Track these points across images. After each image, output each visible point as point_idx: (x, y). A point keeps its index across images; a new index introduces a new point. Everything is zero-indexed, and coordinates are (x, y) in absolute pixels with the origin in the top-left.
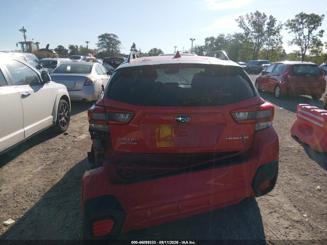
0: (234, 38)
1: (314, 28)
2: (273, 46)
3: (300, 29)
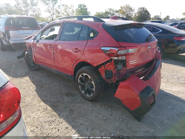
0: (5, 6)
1: (55, 4)
2: (36, 13)
3: (48, 4)
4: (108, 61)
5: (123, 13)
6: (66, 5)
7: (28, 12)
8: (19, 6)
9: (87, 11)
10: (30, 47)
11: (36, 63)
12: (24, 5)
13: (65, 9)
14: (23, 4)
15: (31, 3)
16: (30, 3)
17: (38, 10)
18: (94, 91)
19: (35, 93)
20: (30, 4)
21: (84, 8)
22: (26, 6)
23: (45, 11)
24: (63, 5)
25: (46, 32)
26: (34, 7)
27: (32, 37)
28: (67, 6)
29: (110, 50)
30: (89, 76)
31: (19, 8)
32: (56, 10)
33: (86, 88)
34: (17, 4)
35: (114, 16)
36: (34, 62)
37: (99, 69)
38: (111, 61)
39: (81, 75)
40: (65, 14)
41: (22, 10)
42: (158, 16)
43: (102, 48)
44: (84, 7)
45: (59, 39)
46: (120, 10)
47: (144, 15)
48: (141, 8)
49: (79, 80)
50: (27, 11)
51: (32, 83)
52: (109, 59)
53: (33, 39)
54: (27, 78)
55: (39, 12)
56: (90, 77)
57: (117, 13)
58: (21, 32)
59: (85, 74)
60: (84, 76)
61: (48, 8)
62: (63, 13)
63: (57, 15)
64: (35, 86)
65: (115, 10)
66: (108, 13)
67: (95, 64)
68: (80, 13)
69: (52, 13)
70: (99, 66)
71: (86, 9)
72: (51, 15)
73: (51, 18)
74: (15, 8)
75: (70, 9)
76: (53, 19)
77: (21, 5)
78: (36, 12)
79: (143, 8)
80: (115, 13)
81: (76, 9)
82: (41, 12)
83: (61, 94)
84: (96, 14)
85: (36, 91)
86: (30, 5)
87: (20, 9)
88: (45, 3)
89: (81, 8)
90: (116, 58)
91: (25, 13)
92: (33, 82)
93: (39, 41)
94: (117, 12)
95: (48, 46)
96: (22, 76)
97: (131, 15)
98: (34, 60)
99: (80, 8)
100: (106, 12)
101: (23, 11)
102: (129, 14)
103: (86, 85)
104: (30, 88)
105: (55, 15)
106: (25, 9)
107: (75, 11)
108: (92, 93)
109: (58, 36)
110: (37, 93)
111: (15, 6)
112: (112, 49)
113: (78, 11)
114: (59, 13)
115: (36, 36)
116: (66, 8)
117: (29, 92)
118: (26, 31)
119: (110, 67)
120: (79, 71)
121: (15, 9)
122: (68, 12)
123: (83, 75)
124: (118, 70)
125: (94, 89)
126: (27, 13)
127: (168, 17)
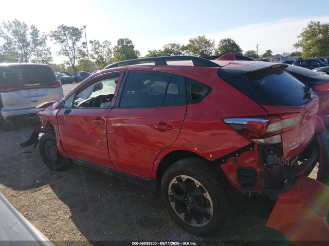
1: (77, 40)
2: (42, 57)
3: (64, 40)
4: (245, 149)
5: (195, 50)
6: (96, 42)
7: (28, 56)
8: (12, 47)
9: (134, 50)
10: (48, 122)
11: (64, 155)
12: (21, 45)
13: (95, 49)
14: (18, 44)
15: (34, 41)
16: (32, 40)
17: (47, 52)
18: (212, 213)
19: (72, 225)
20: (31, 43)
21: (129, 45)
22: (23, 46)
23: (60, 53)
24: (91, 42)
25: (85, 92)
26: (38, 47)
27: (53, 103)
28: (98, 43)
29: (250, 123)
30: (196, 182)
31: (10, 50)
32: (79, 50)
33: (188, 207)
34: (8, 43)
35: (181, 55)
36: (58, 155)
37: (222, 166)
38: (253, 148)
39: (175, 179)
40: (96, 56)
41: (17, 53)
42: (253, 52)
43: (227, 121)
44: (128, 43)
45: (118, 106)
46: (189, 46)
47: (231, 51)
48: (225, 40)
49: (170, 190)
50: (26, 54)
51: (60, 202)
52: (246, 143)
53: (56, 108)
54: (47, 190)
55: (48, 56)
56: (200, 184)
57: (185, 51)
58: (24, 93)
59: (185, 177)
60: (184, 180)
61: (64, 48)
62: (92, 55)
63: (82, 58)
64: (67, 207)
65: (181, 46)
66: (171, 52)
67: (211, 156)
68: (121, 54)
69: (71, 57)
70: (222, 158)
71: (133, 47)
72: (71, 59)
73: (71, 64)
74: (4, 51)
75: (104, 49)
76: (75, 65)
77: (15, 45)
78: (44, 56)
79: (229, 40)
80: (181, 51)
81: (114, 47)
82: (52, 56)
83: (130, 224)
84: (149, 53)
85: (74, 218)
86: (31, 45)
87: (14, 53)
88: (58, 40)
89: (123, 45)
90: (262, 141)
91: (22, 59)
92: (61, 198)
93: (71, 111)
94: (184, 48)
95: (93, 120)
96: (35, 185)
97: (209, 53)
98: (60, 149)
99: (120, 46)
100: (166, 49)
101: (20, 55)
102: (206, 51)
103: (188, 200)
104: (59, 212)
105: (78, 60)
106: (23, 51)
107: (113, 51)
108: (204, 219)
109: (114, 100)
110: (76, 225)
111: (4, 46)
112: (253, 122)
113: (118, 51)
114: (84, 55)
115: (64, 102)
116: (97, 47)
117: (58, 224)
118: (33, 92)
119: (250, 161)
120: (171, 170)
121: (4, 53)
122: (100, 54)
123: (180, 180)
124: (269, 167)
125: (211, 211)
126: (26, 57)
127: (269, 52)
